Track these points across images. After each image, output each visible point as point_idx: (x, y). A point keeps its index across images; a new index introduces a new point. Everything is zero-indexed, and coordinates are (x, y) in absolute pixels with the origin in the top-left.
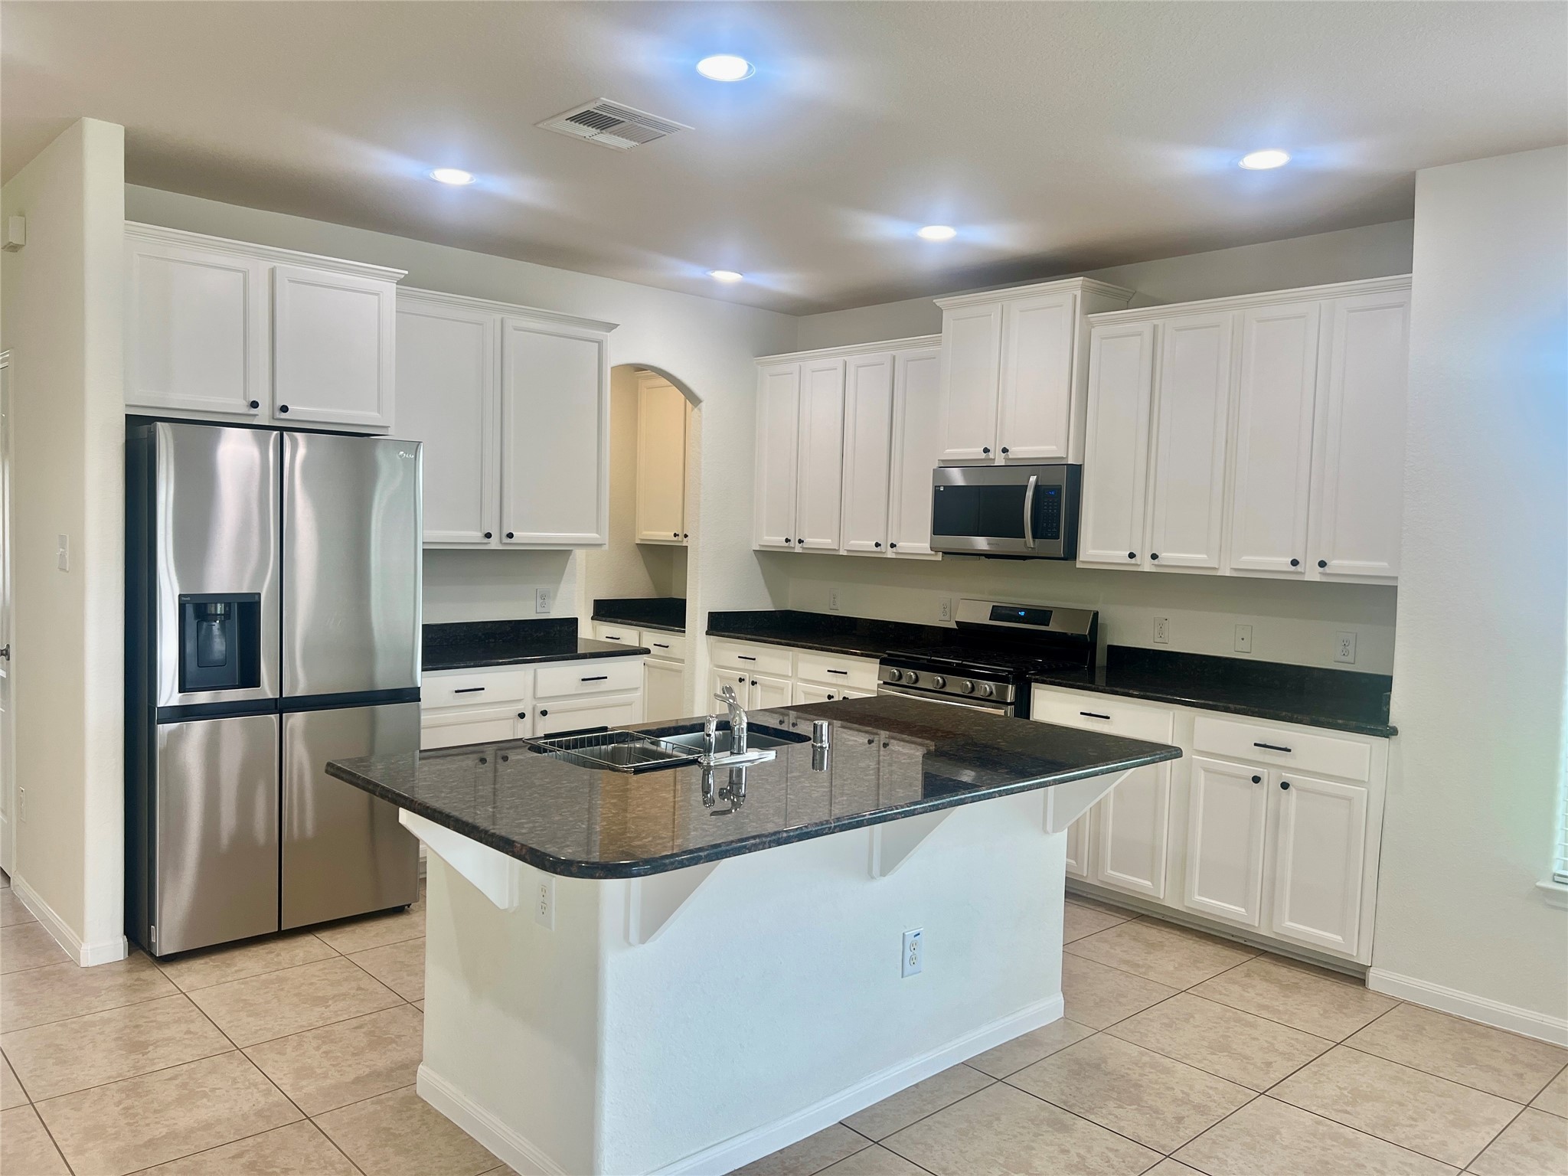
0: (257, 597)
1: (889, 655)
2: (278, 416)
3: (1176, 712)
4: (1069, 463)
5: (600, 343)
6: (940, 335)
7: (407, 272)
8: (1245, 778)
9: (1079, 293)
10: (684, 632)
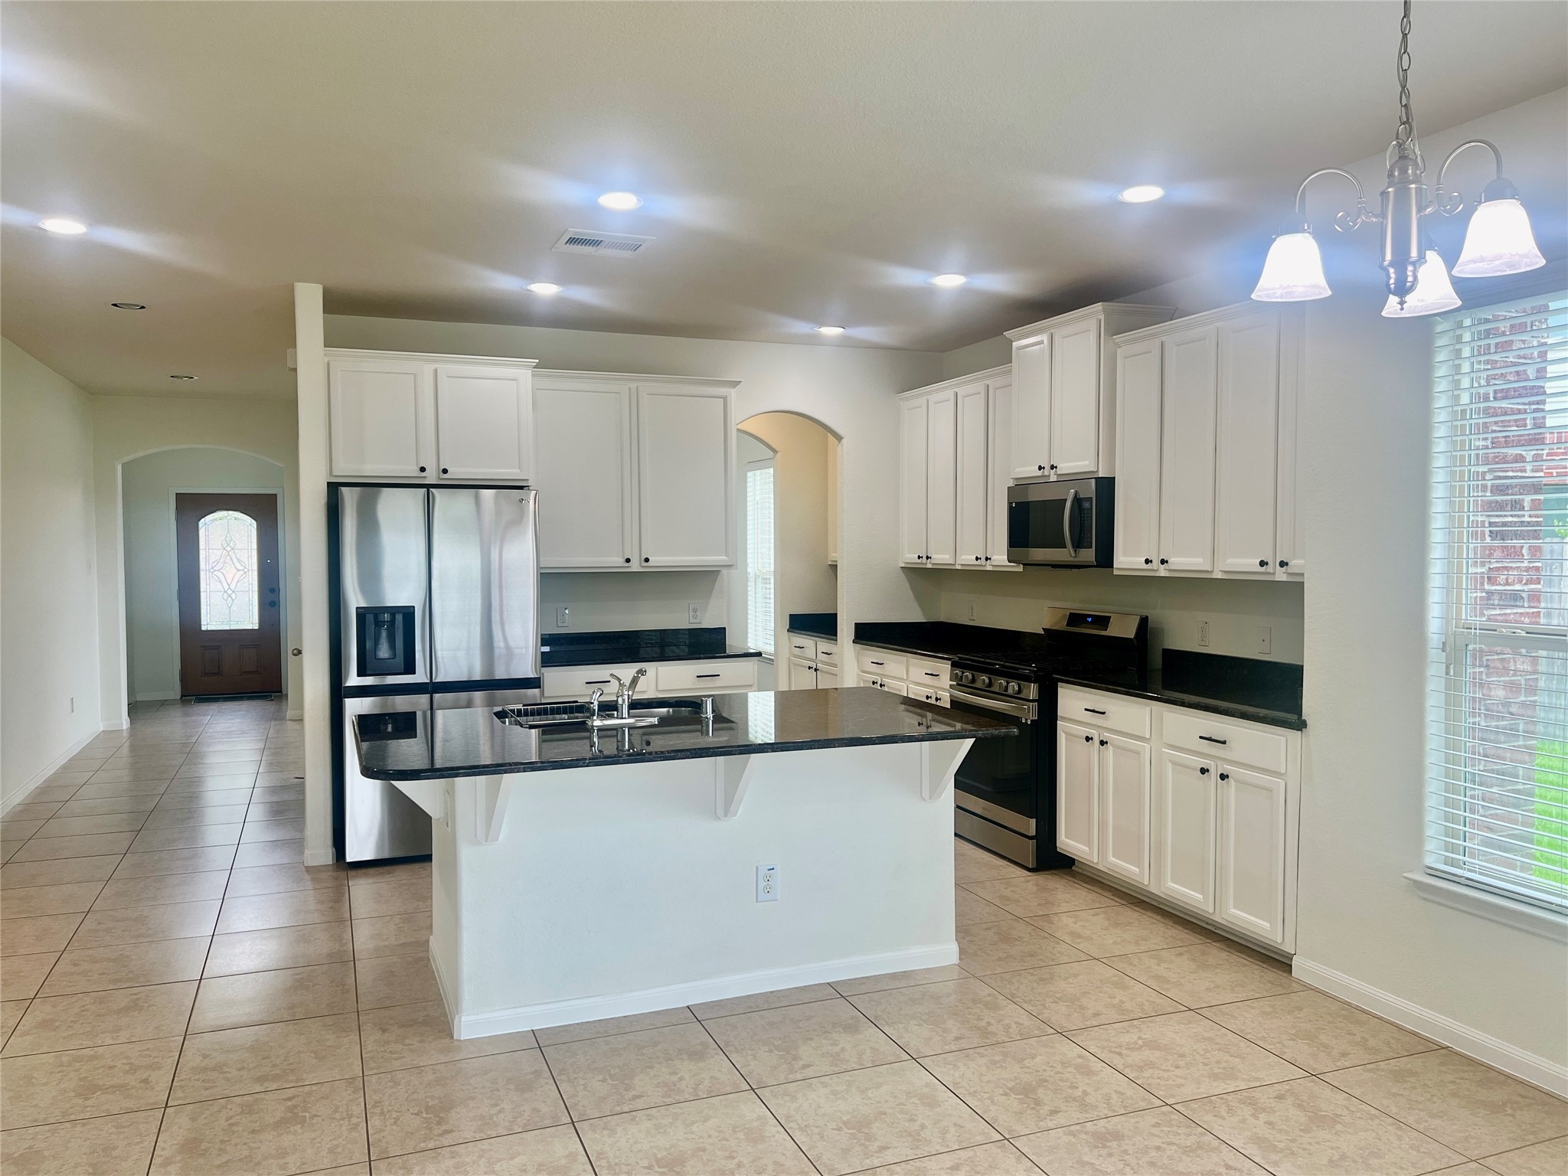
0: (412, 609)
1: (960, 658)
2: (441, 477)
3: (1153, 708)
4: (1100, 476)
5: (725, 398)
6: (1010, 364)
7: (537, 361)
8: (1194, 769)
9: (1102, 317)
10: (836, 640)
